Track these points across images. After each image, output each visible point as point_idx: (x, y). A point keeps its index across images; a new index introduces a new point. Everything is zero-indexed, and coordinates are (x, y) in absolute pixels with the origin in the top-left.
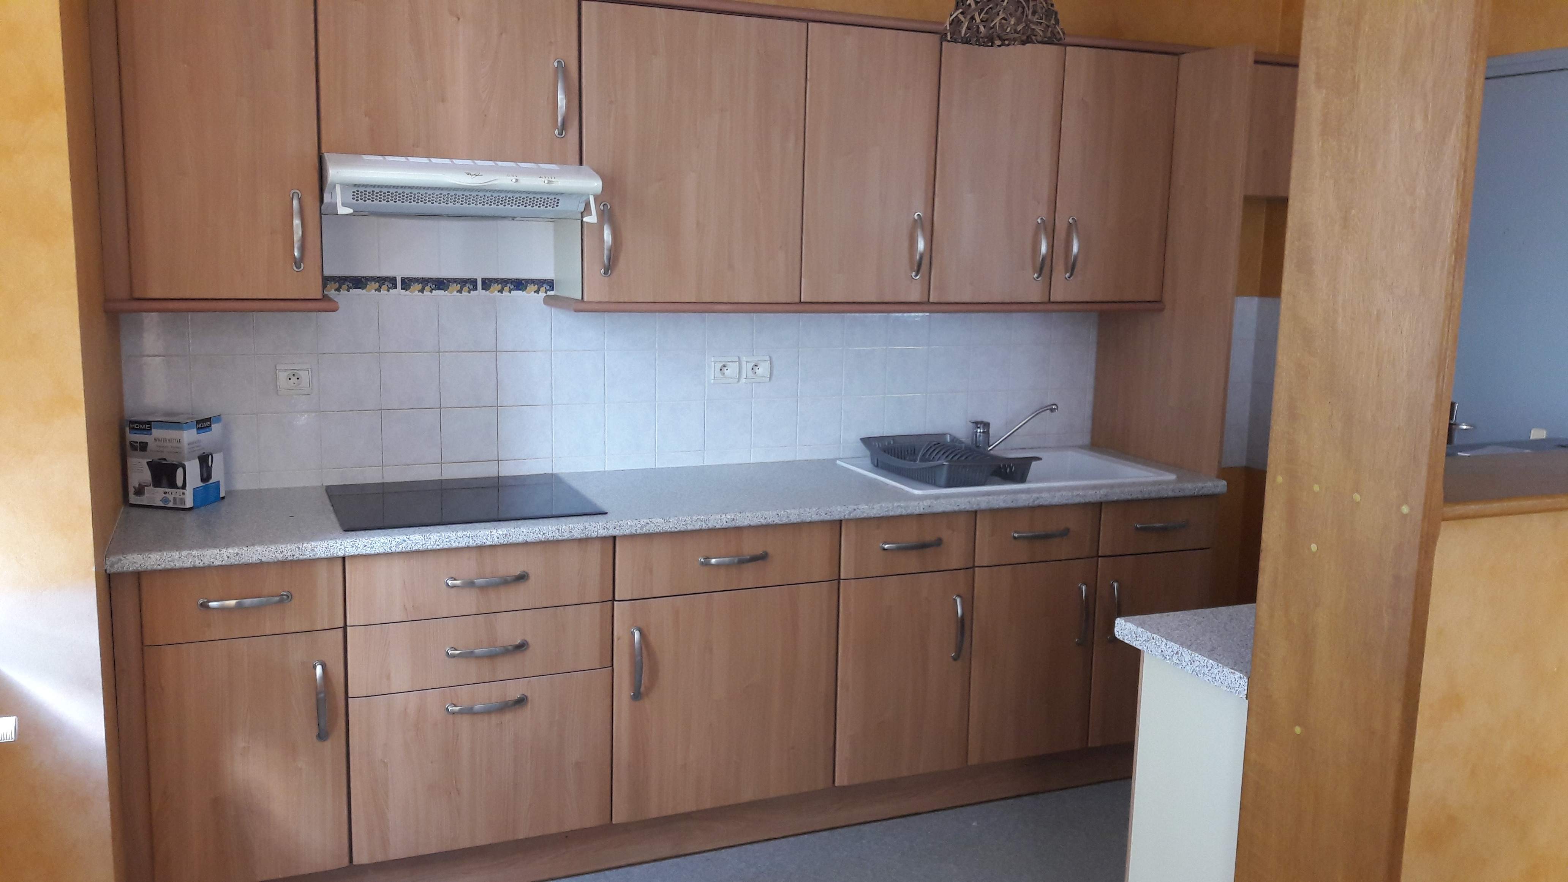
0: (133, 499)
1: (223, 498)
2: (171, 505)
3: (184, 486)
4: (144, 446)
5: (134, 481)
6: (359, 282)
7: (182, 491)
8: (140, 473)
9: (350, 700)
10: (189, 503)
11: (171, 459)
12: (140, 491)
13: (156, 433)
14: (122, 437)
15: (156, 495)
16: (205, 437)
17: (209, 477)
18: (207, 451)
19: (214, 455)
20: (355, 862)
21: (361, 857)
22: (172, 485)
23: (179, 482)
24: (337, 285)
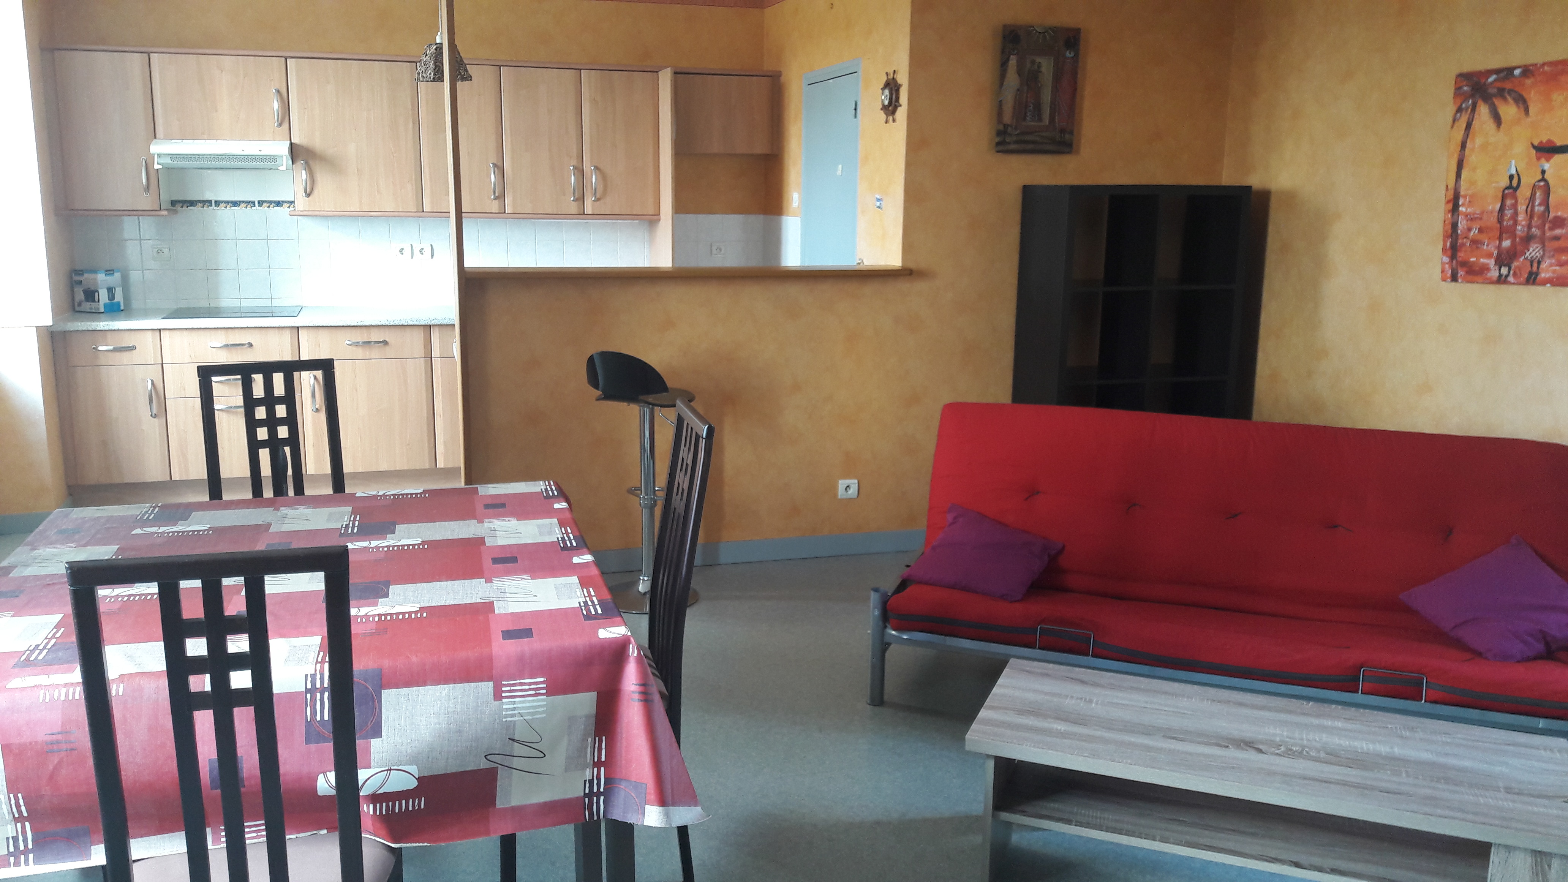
0: (77, 309)
1: (122, 310)
2: (93, 311)
3: (99, 302)
4: (80, 282)
5: (77, 299)
6: (192, 203)
7: (98, 304)
8: (80, 296)
9: (166, 399)
10: (102, 310)
11: (92, 288)
12: (80, 304)
13: (86, 275)
14: (71, 278)
15: (87, 306)
16: (109, 278)
17: (113, 298)
18: (112, 286)
19: (116, 289)
20: (173, 479)
21: (176, 477)
22: (94, 301)
23: (97, 300)
24: (181, 205)
